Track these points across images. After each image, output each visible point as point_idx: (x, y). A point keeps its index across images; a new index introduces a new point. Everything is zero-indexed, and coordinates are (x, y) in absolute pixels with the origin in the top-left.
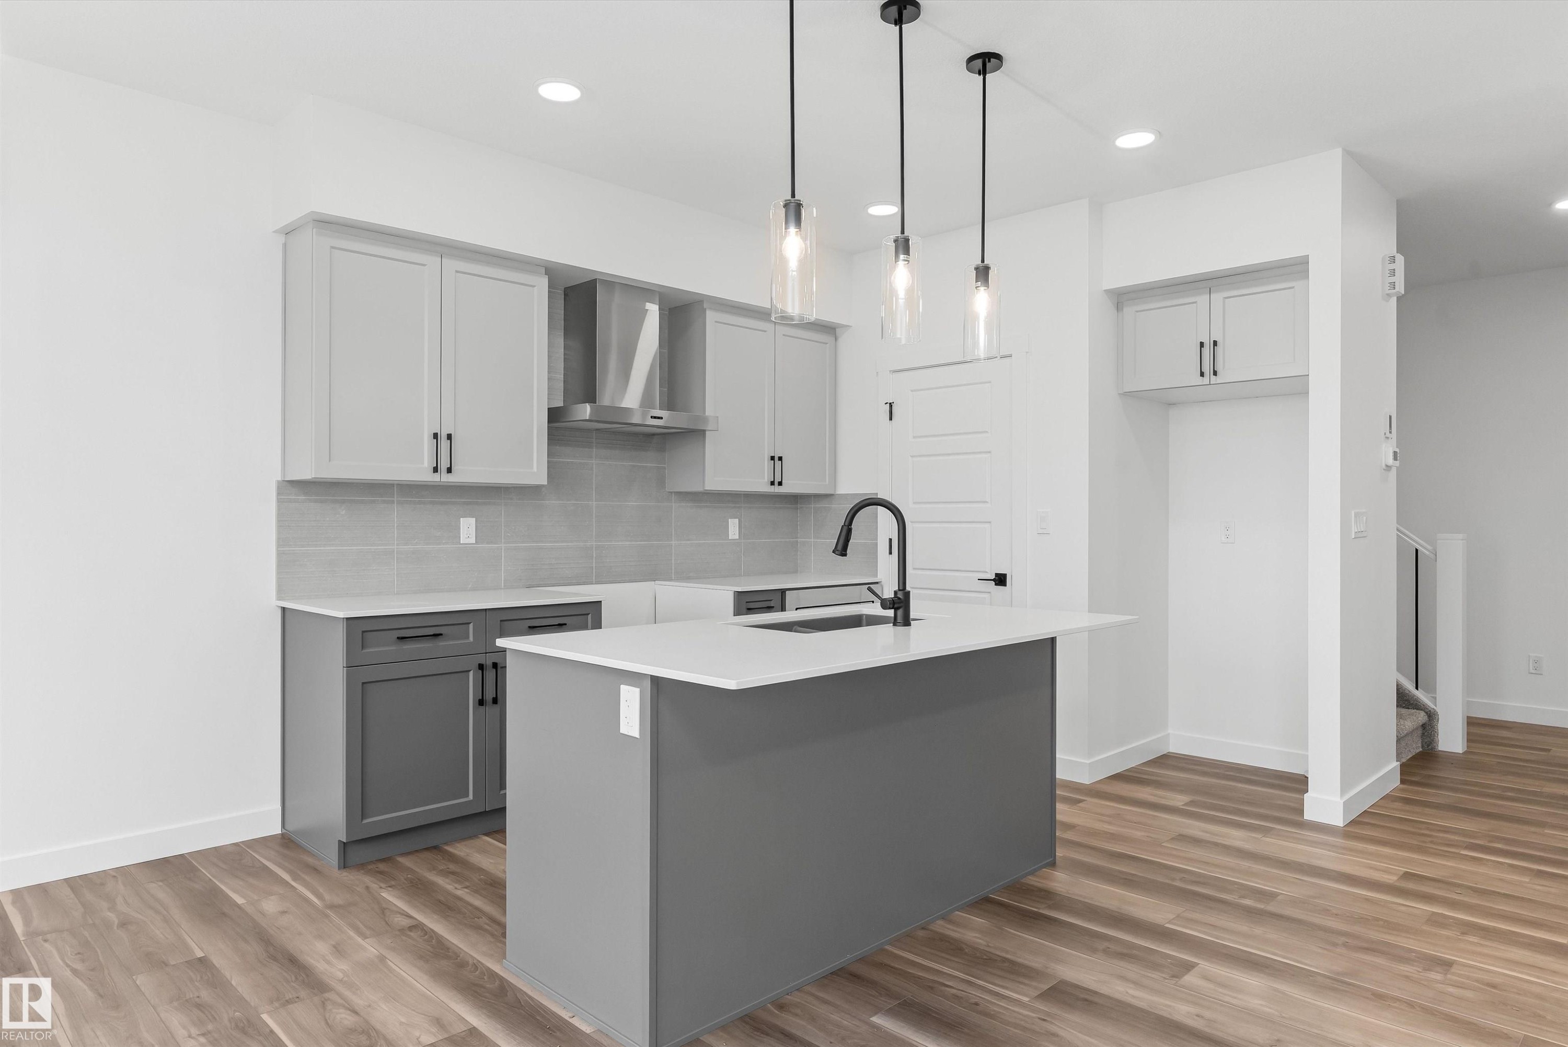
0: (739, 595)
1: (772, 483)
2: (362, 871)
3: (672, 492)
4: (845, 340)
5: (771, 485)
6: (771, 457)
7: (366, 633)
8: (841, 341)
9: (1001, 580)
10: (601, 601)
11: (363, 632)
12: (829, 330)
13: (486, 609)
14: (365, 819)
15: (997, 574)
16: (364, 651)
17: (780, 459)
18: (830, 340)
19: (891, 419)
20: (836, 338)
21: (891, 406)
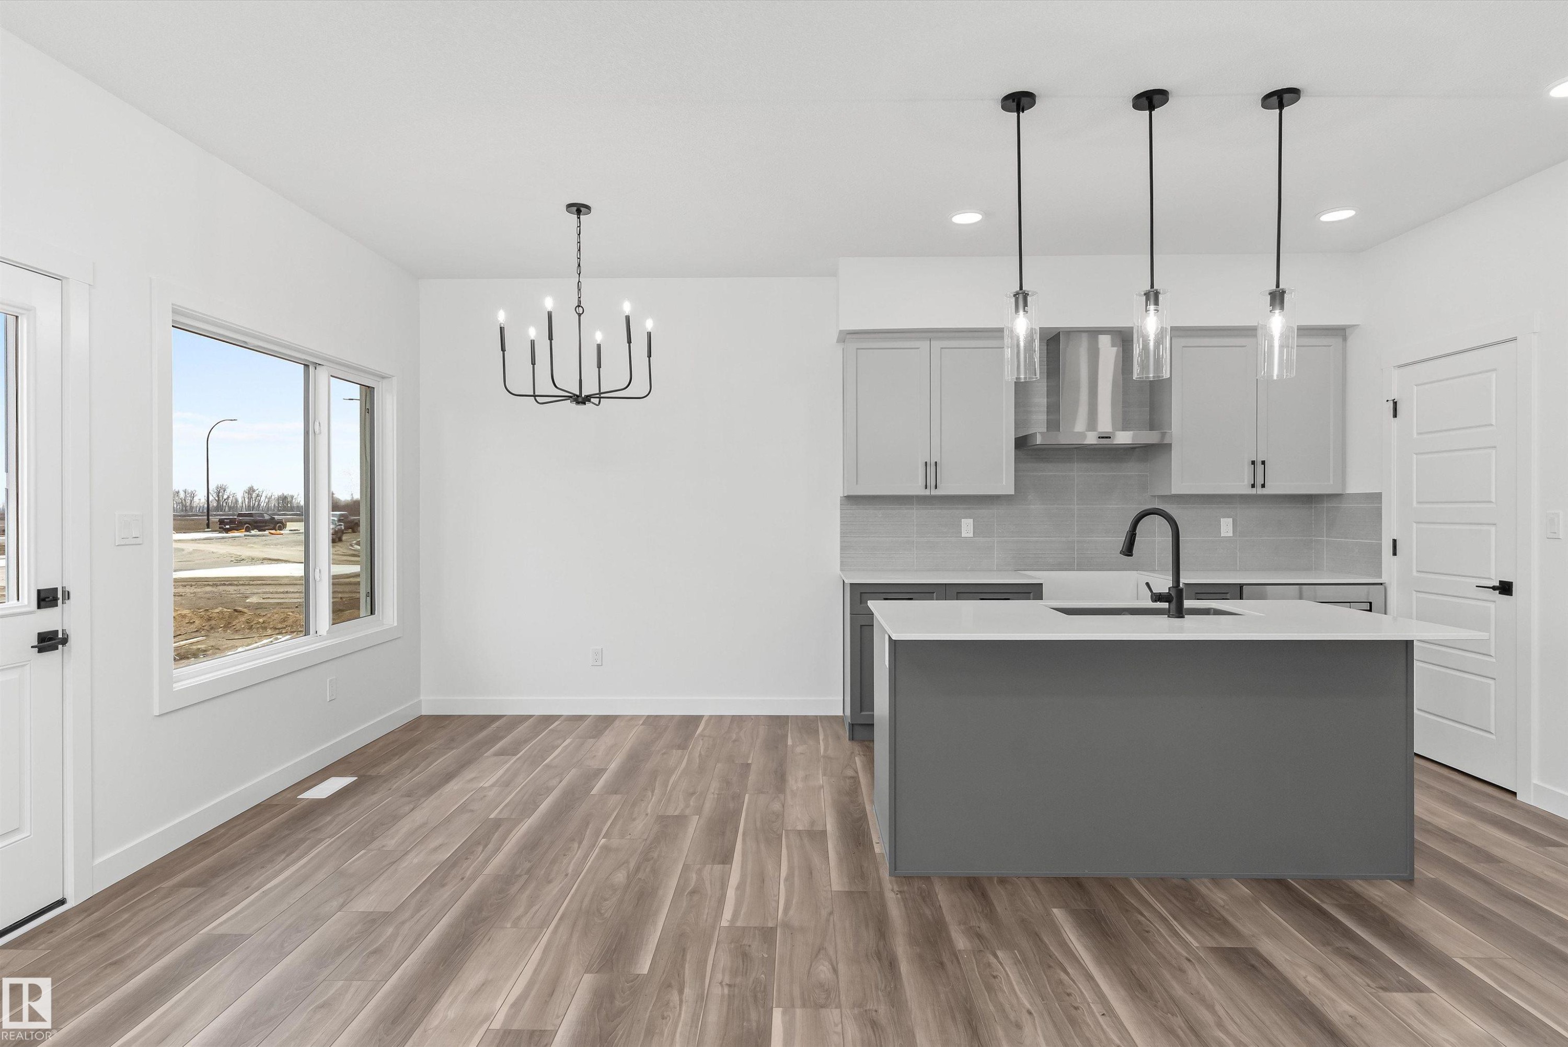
1: (1253, 486)
2: (859, 744)
3: (1155, 496)
4: (1353, 341)
5: (1252, 487)
6: (1252, 461)
7: (864, 594)
8: (1350, 342)
9: (1504, 588)
10: (1042, 584)
11: (861, 593)
12: (1340, 332)
13: (946, 584)
14: (864, 711)
15: (1500, 582)
16: (861, 605)
17: (1263, 463)
18: (1336, 342)
19: (1395, 416)
20: (1345, 339)
21: (1395, 403)
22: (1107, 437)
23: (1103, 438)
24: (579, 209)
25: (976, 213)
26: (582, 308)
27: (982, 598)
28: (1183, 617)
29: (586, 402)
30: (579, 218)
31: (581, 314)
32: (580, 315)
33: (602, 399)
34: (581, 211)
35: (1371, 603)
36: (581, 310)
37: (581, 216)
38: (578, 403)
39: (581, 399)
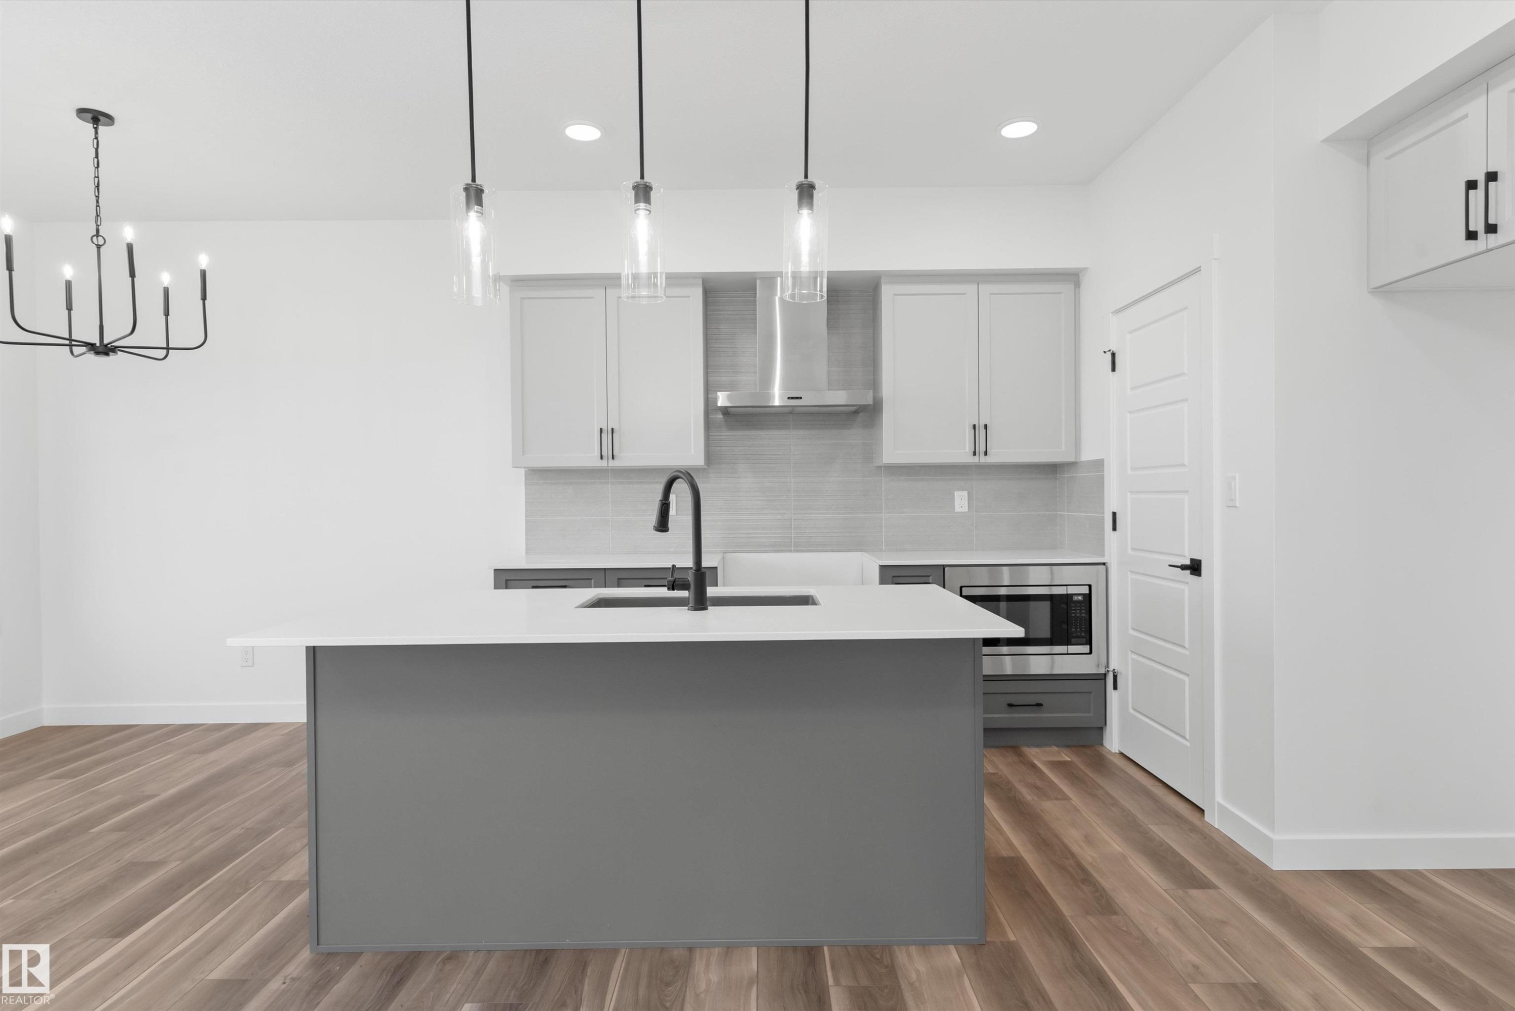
0: (883, 568)
3: (881, 467)
4: (1087, 287)
5: (973, 455)
6: (973, 426)
7: (509, 581)
8: (1083, 288)
9: (1195, 568)
11: (506, 580)
12: (1073, 278)
13: (605, 569)
15: (1192, 560)
17: (985, 427)
18: (1067, 289)
19: (1113, 369)
20: (1077, 285)
21: (1113, 355)
22: (797, 398)
23: (793, 398)
24: (97, 118)
25: (589, 125)
26: (101, 236)
27: (646, 584)
28: (705, 609)
29: (110, 353)
30: (96, 129)
31: (101, 246)
32: (99, 247)
33: (170, 350)
34: (99, 120)
35: (1090, 586)
36: (101, 242)
37: (100, 127)
38: (98, 353)
39: (104, 350)
